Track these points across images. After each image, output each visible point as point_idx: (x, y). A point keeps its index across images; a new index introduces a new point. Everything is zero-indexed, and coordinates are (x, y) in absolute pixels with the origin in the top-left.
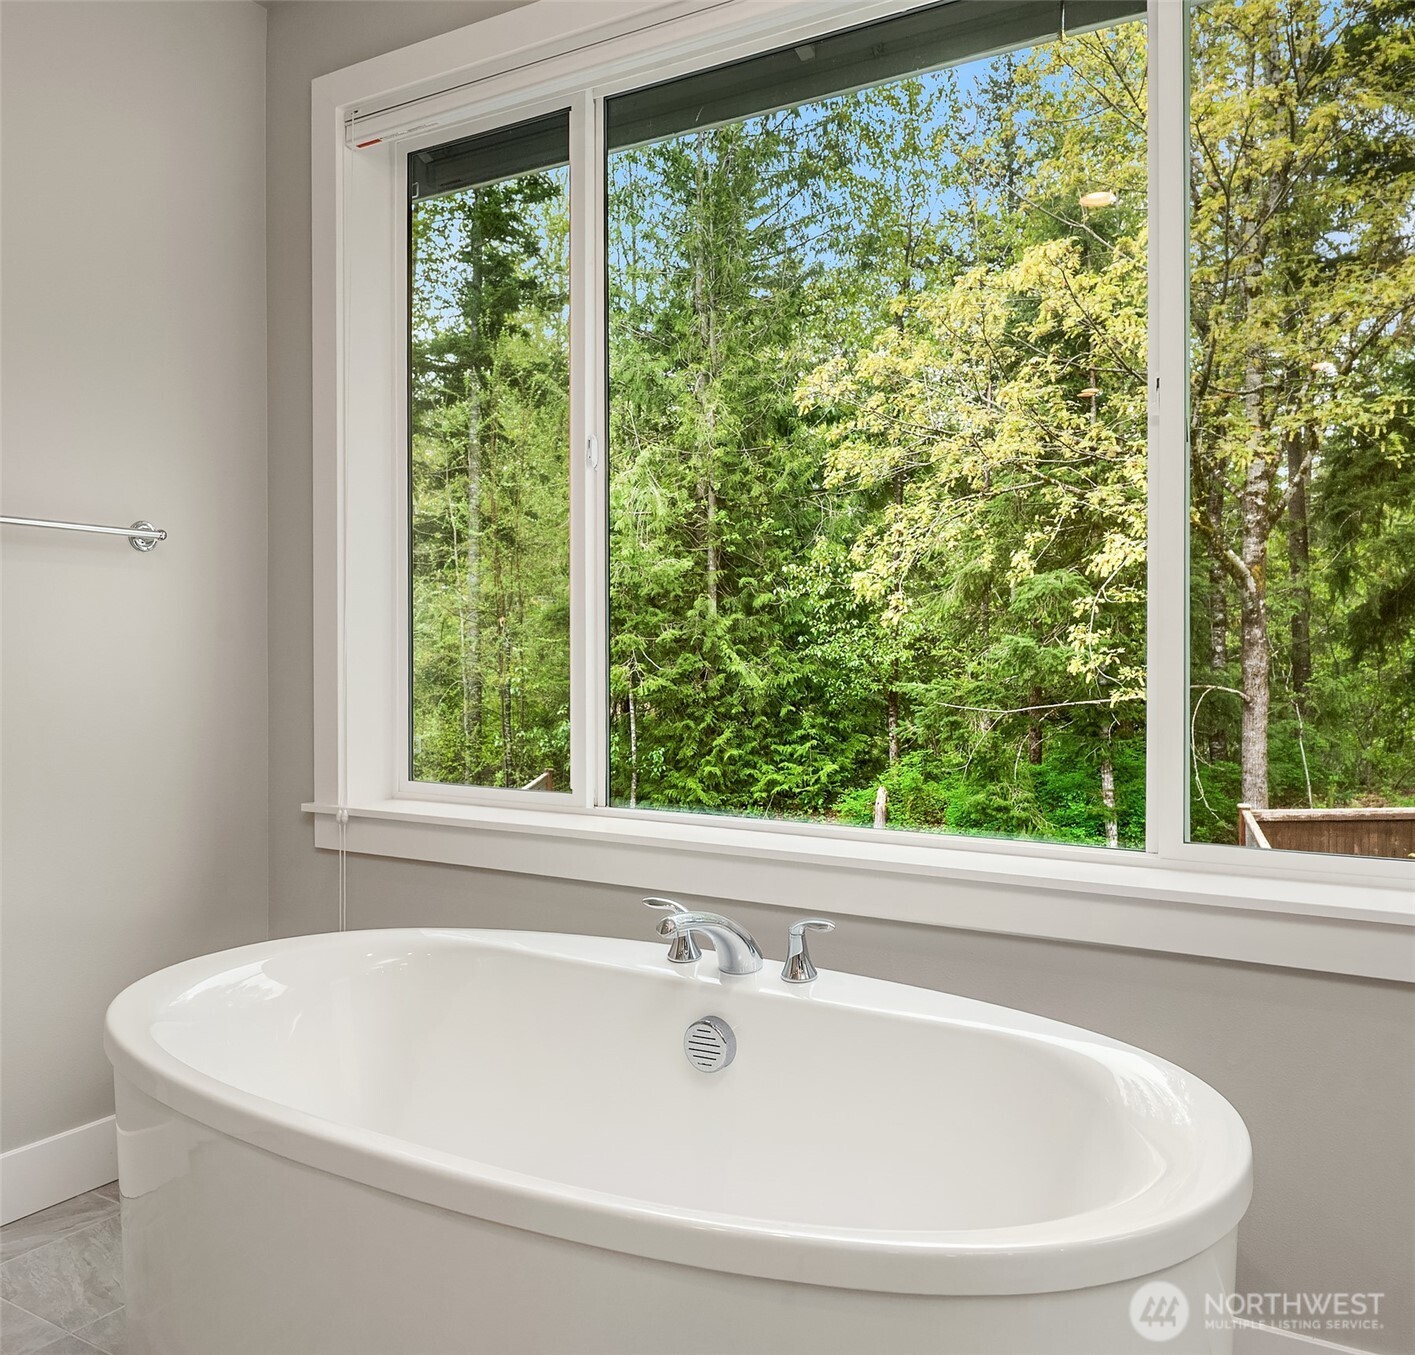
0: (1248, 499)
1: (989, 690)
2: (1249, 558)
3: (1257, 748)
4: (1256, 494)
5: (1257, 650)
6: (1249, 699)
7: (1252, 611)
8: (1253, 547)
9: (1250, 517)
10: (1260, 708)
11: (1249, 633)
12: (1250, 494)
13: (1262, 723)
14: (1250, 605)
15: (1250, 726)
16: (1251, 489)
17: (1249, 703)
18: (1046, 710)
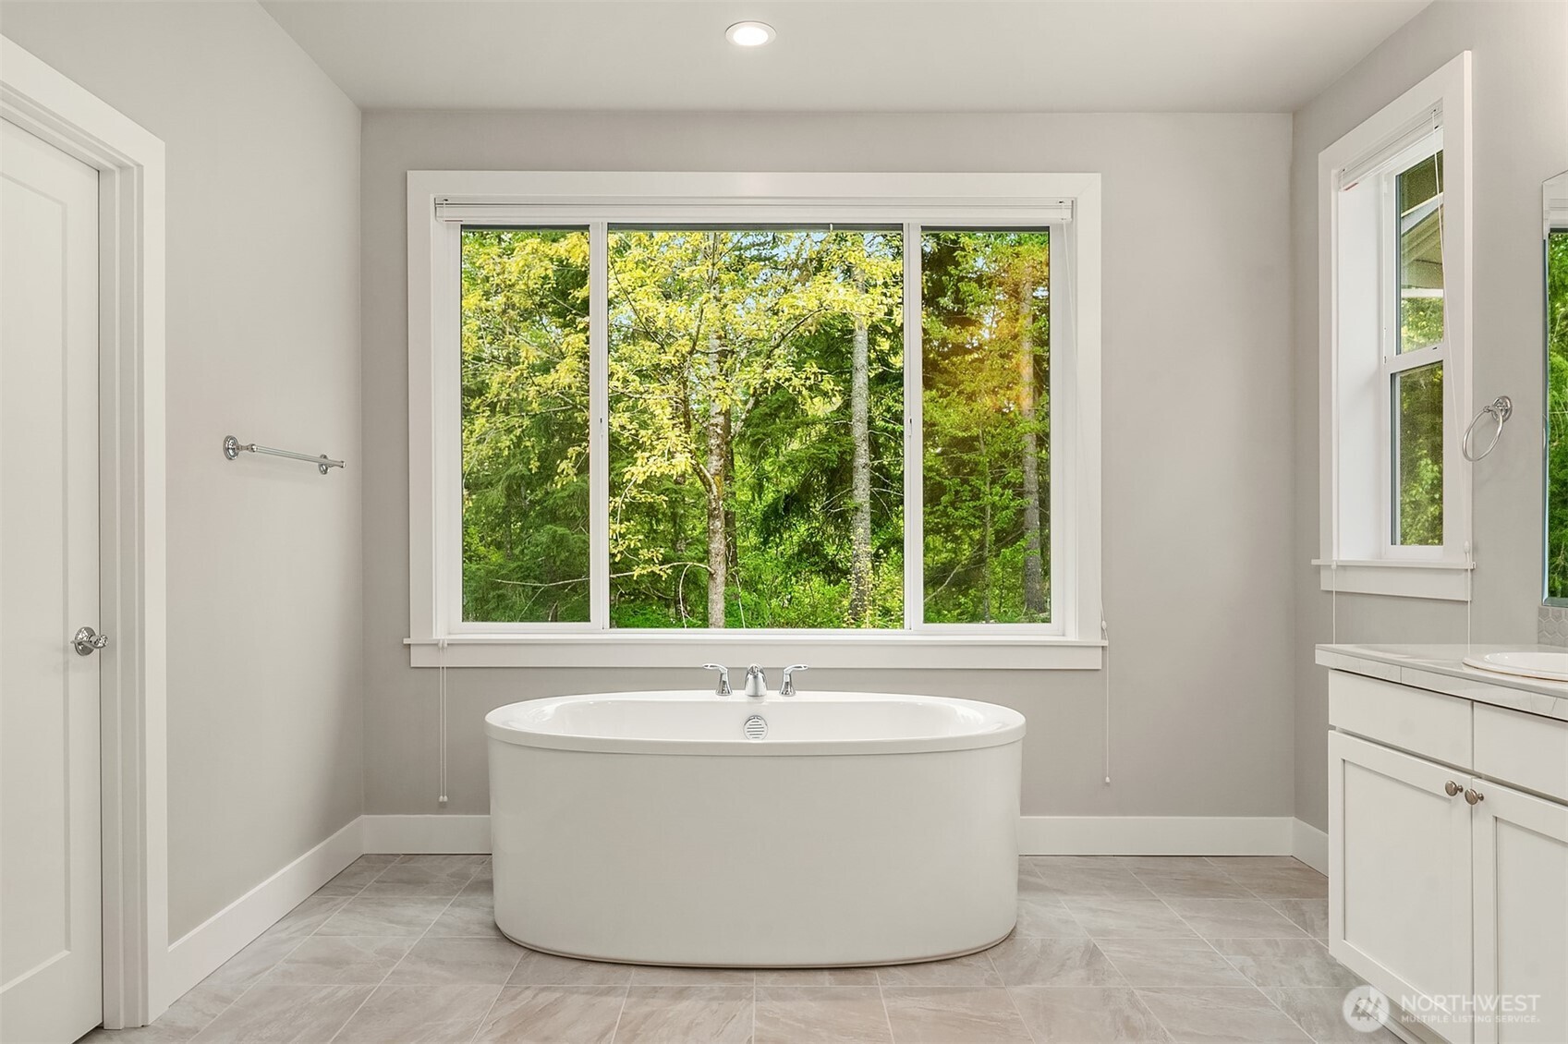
0: (711, 428)
1: (528, 568)
2: (712, 471)
3: (718, 607)
4: (717, 425)
5: (718, 536)
6: (713, 572)
7: (715, 509)
8: (715, 463)
9: (712, 441)
10: (720, 579)
11: (713, 525)
12: (712, 425)
13: (722, 589)
14: (714, 505)
15: (714, 591)
16: (713, 421)
17: (713, 575)
18: (570, 584)
